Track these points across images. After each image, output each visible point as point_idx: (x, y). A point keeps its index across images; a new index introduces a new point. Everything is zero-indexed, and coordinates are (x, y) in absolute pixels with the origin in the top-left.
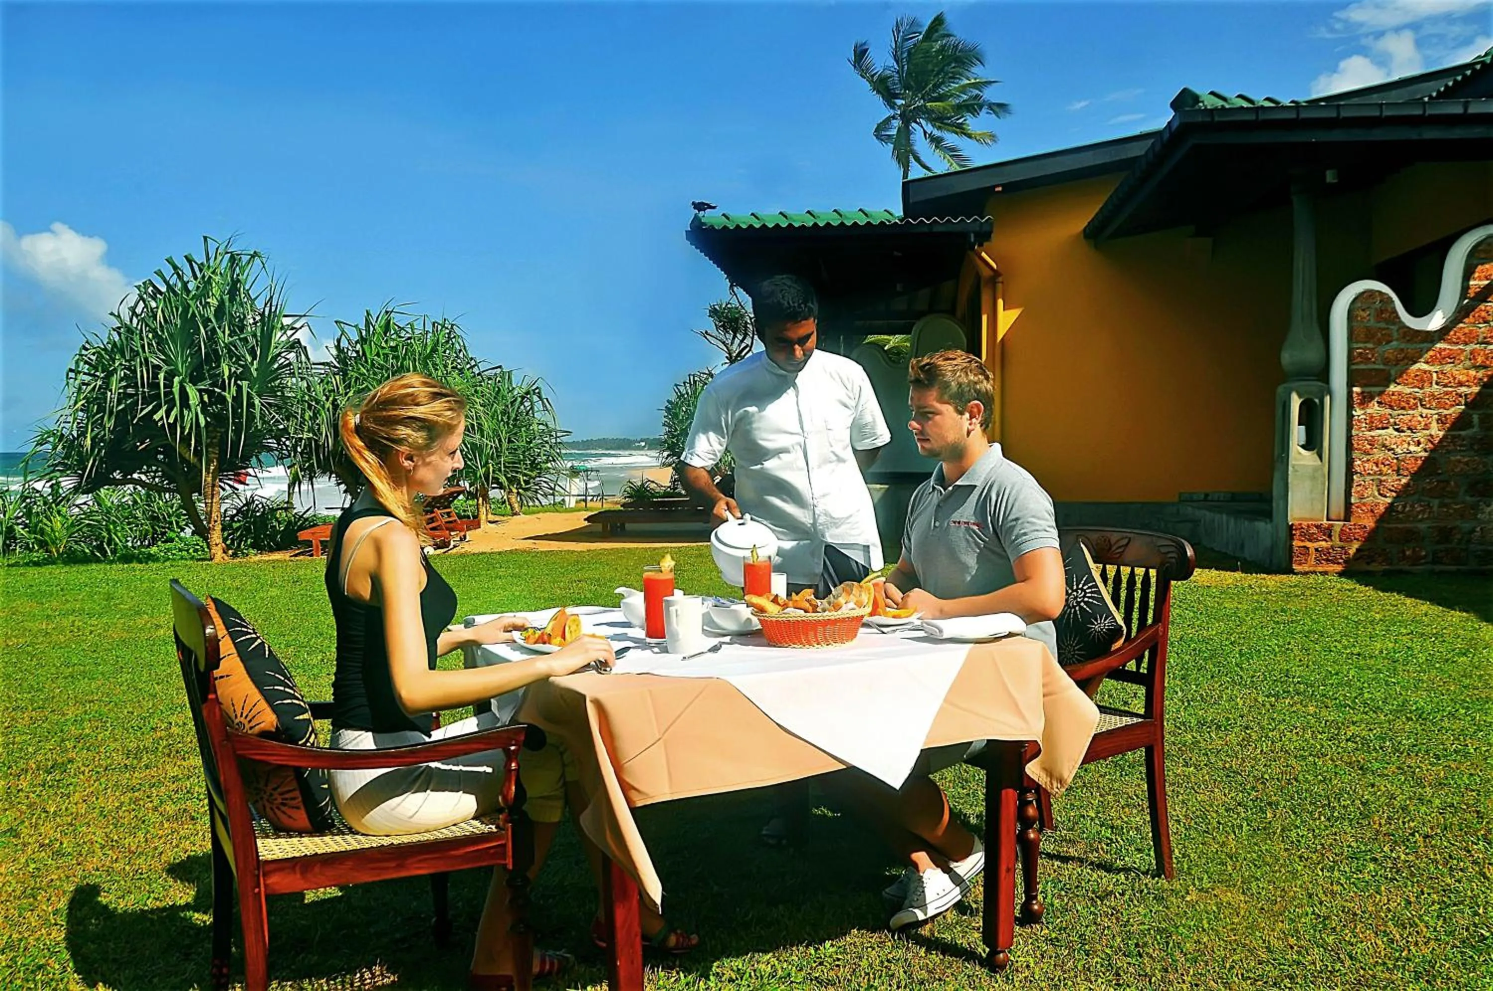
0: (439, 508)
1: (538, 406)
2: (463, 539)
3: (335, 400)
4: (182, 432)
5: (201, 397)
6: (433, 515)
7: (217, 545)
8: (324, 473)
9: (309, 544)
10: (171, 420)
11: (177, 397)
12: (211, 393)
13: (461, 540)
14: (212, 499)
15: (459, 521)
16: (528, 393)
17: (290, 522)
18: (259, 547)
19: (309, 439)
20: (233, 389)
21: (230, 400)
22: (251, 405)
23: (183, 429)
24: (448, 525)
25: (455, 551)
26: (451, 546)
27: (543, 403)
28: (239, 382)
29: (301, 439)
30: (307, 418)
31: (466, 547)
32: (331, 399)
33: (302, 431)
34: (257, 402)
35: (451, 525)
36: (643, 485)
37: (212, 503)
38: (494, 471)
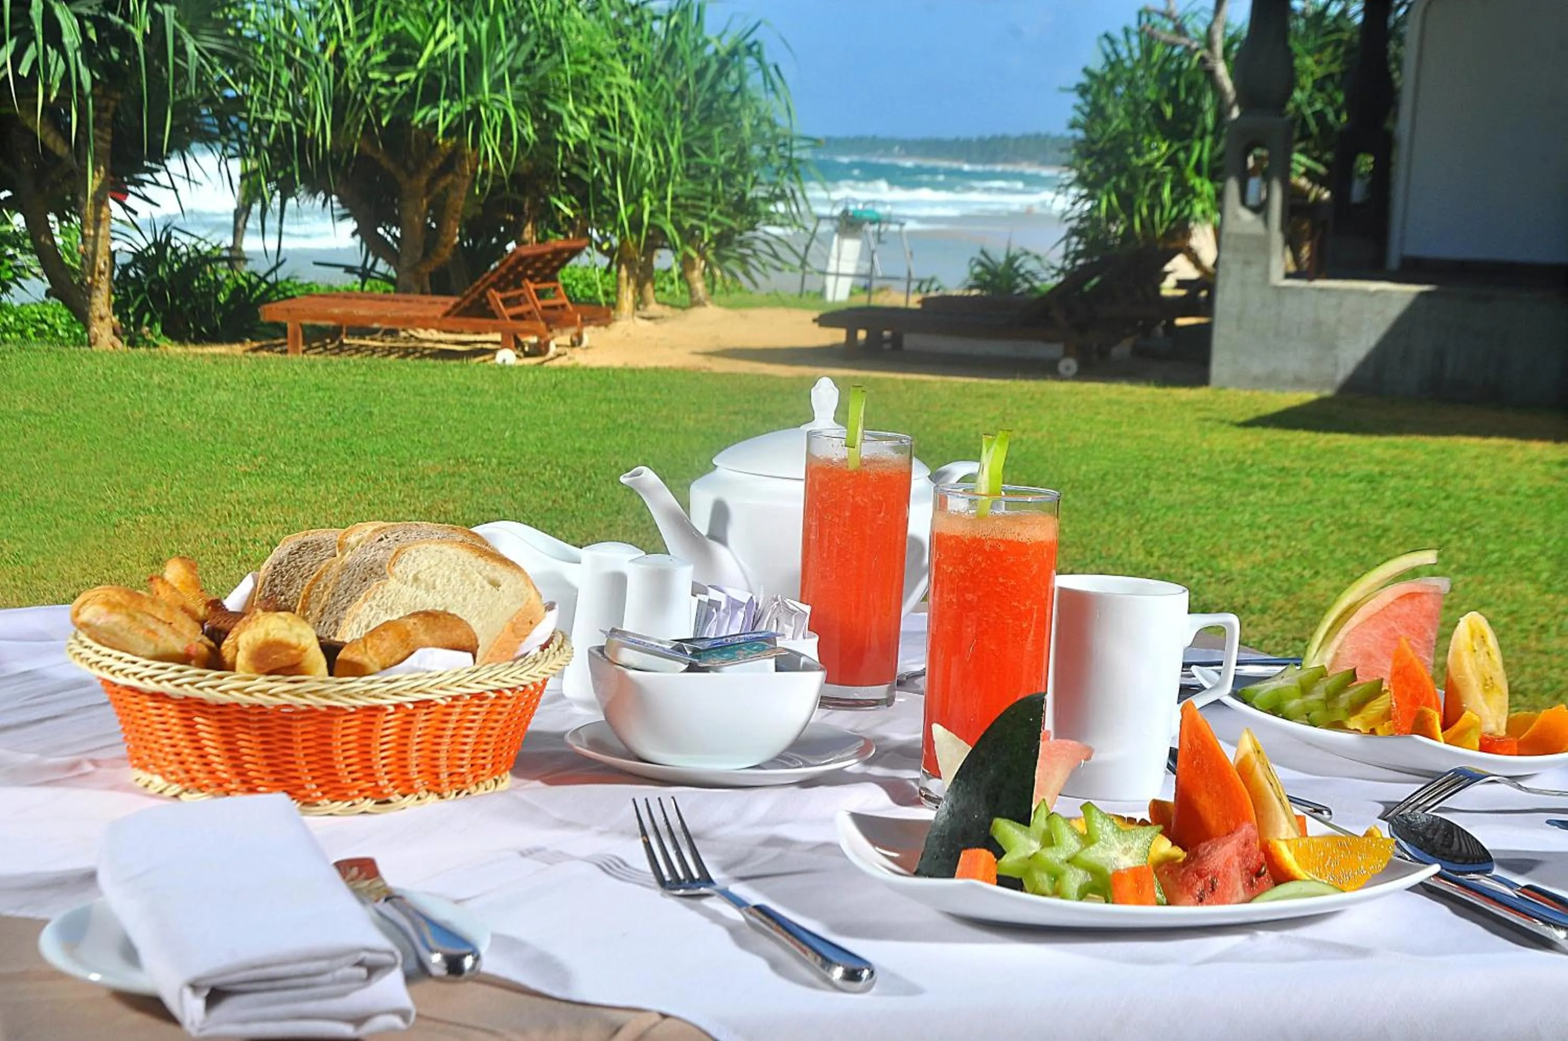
0: (531, 279)
1: (754, 81)
2: (576, 342)
3: (339, 48)
4: (46, 96)
5: (83, 31)
6: (520, 291)
7: (102, 318)
8: (313, 192)
9: (280, 329)
10: (24, 71)
11: (38, 27)
12: (101, 24)
13: (573, 345)
14: (96, 228)
15: (570, 307)
16: (733, 52)
17: (240, 288)
18: (176, 333)
19: (286, 125)
20: (145, 22)
21: (139, 39)
22: (181, 51)
23: (47, 88)
24: (549, 313)
25: (557, 363)
26: (551, 354)
27: (766, 74)
28: (157, 6)
29: (270, 123)
30: (284, 82)
31: (579, 358)
32: (332, 46)
33: (274, 108)
34: (190, 48)
35: (554, 313)
36: (1011, 260)
37: (96, 236)
38: (652, 214)
